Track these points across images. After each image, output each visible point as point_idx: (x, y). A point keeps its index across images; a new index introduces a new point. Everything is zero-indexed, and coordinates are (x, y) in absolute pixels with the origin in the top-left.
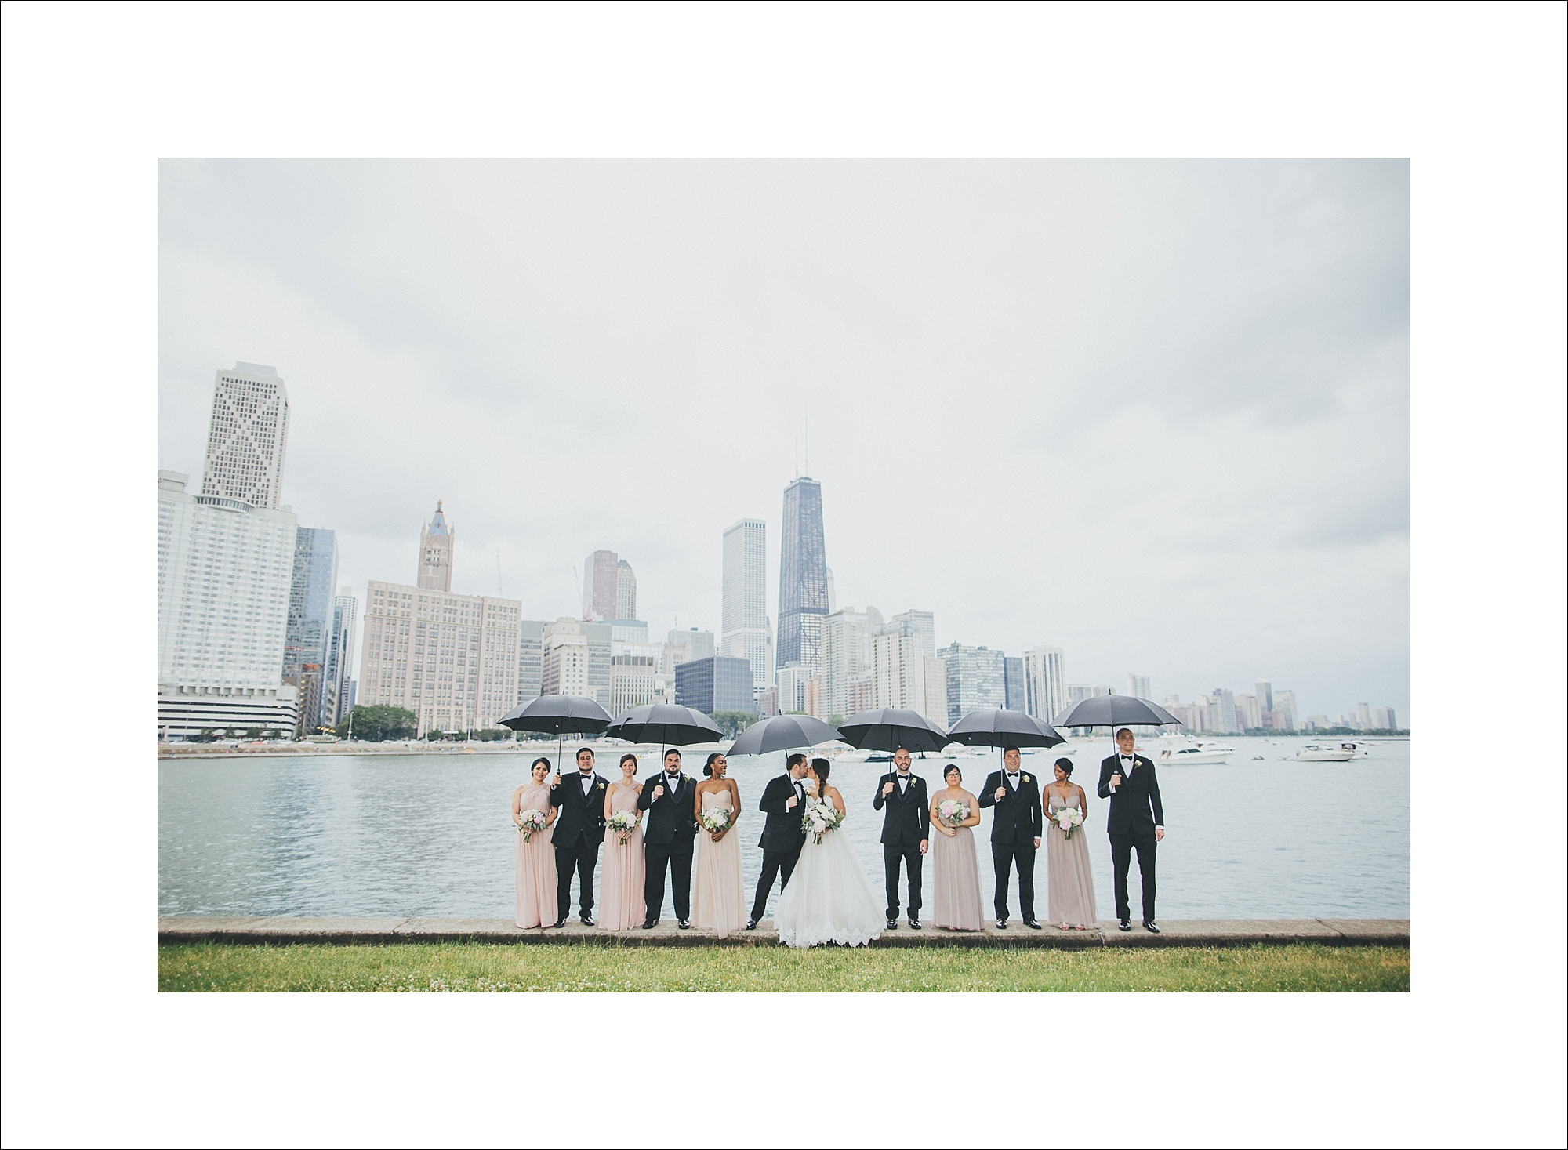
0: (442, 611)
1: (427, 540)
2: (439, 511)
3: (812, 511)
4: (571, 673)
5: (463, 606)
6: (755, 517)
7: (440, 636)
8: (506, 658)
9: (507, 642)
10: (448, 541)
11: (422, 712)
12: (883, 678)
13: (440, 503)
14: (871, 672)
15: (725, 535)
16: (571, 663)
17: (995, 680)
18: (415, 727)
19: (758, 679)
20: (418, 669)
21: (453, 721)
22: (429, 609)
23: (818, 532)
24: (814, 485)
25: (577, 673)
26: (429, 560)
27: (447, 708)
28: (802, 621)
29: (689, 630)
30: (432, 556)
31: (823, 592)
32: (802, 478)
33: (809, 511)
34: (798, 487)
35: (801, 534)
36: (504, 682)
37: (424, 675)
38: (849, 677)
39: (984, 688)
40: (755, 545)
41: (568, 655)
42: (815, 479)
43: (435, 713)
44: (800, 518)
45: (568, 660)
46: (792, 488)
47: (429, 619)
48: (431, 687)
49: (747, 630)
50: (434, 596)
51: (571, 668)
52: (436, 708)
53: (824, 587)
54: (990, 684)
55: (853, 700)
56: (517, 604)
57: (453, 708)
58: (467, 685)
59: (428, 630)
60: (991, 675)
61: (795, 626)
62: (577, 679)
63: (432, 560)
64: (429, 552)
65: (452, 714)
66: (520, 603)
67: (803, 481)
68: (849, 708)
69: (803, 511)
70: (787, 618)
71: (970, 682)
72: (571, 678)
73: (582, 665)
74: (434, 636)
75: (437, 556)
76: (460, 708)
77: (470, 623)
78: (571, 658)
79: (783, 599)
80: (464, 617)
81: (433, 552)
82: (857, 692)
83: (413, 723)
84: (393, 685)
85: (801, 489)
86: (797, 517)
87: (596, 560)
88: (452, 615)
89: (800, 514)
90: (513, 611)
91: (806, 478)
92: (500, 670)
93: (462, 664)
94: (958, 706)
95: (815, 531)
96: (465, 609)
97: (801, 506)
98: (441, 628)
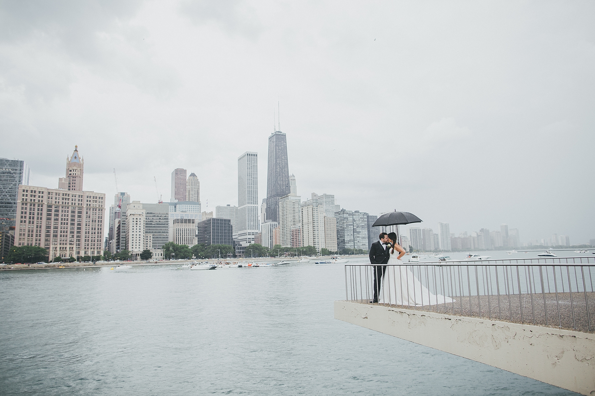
0: (61, 199)
1: (69, 164)
2: (76, 150)
3: (282, 148)
4: (135, 228)
5: (73, 196)
6: (252, 151)
7: (60, 211)
8: (97, 221)
9: (97, 214)
10: (81, 166)
11: (51, 249)
12: (305, 227)
13: (76, 147)
14: (300, 224)
15: (239, 160)
16: (135, 223)
17: (363, 227)
18: (47, 256)
19: (255, 228)
20: (48, 227)
21: (68, 253)
22: (54, 198)
23: (285, 158)
24: (283, 135)
25: (138, 228)
26: (71, 174)
27: (65, 246)
28: (277, 200)
29: (226, 206)
30: (72, 173)
31: (288, 187)
32: (277, 132)
33: (280, 148)
34: (275, 136)
35: (276, 159)
36: (96, 233)
37: (52, 230)
38: (292, 227)
39: (357, 231)
40: (252, 165)
41: (133, 219)
42: (283, 132)
43: (58, 249)
44: (276, 150)
45: (133, 221)
46: (272, 136)
47: (54, 203)
48: (56, 236)
49: (249, 205)
50: (57, 192)
51: (135, 225)
52: (58, 246)
53: (288, 184)
54: (360, 229)
55: (293, 238)
56: (103, 195)
57: (68, 246)
58: (75, 234)
59: (53, 209)
60: (361, 224)
61: (274, 203)
62: (138, 230)
63: (72, 174)
64: (71, 171)
65: (68, 249)
66: (105, 195)
67: (277, 133)
68: (291, 242)
69: (277, 148)
70: (270, 199)
71: (349, 228)
72: (135, 230)
73: (140, 224)
74: (57, 211)
75: (74, 173)
76: (71, 246)
77: (77, 205)
78: (135, 220)
79: (269, 190)
80: (74, 202)
81: (72, 171)
82: (295, 234)
83: (45, 254)
84: (34, 235)
85: (276, 137)
86: (274, 151)
87: (176, 174)
88: (67, 201)
89: (276, 149)
90: (101, 198)
91: (279, 132)
92: (94, 227)
93: (73, 224)
94: (344, 239)
95: (283, 158)
96: (74, 198)
97: (276, 145)
98: (61, 207)
